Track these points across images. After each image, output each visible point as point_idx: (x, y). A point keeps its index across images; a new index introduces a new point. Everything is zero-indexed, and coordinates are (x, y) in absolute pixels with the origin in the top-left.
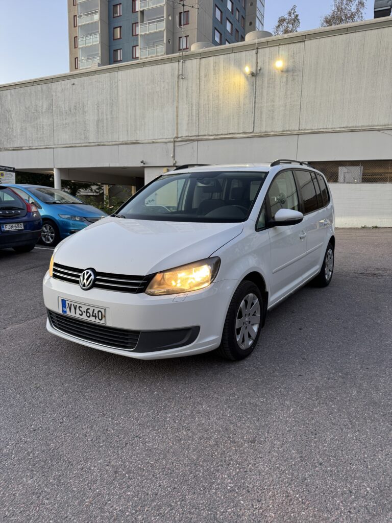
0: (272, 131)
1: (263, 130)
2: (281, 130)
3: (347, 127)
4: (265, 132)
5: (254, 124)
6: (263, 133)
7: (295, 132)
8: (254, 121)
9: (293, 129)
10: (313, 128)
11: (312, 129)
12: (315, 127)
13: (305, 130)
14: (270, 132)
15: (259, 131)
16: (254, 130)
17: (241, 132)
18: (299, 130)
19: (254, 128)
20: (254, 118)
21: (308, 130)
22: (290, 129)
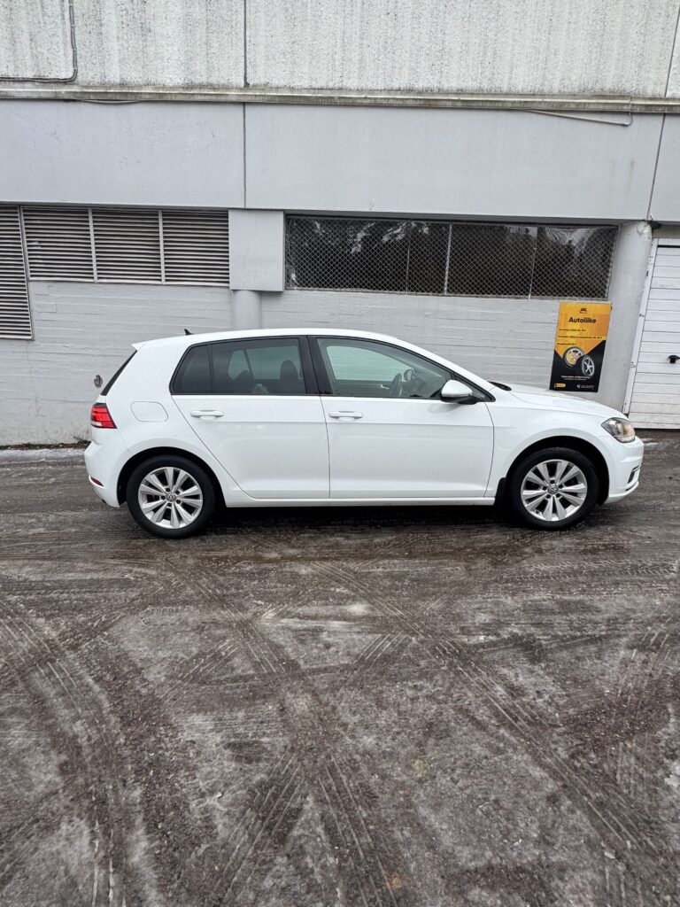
0: (148, 84)
1: (114, 74)
2: (179, 81)
3: (410, 91)
4: (122, 85)
5: (73, 47)
6: (113, 86)
7: (233, 95)
8: (73, 34)
9: (222, 81)
10: (297, 84)
11: (292, 89)
12: (304, 79)
13: (266, 86)
14: (140, 86)
15: (97, 80)
16: (76, 72)
17: (30, 75)
18: (247, 85)
19: (75, 61)
20: (72, 21)
21: (278, 88)
22: (213, 80)
